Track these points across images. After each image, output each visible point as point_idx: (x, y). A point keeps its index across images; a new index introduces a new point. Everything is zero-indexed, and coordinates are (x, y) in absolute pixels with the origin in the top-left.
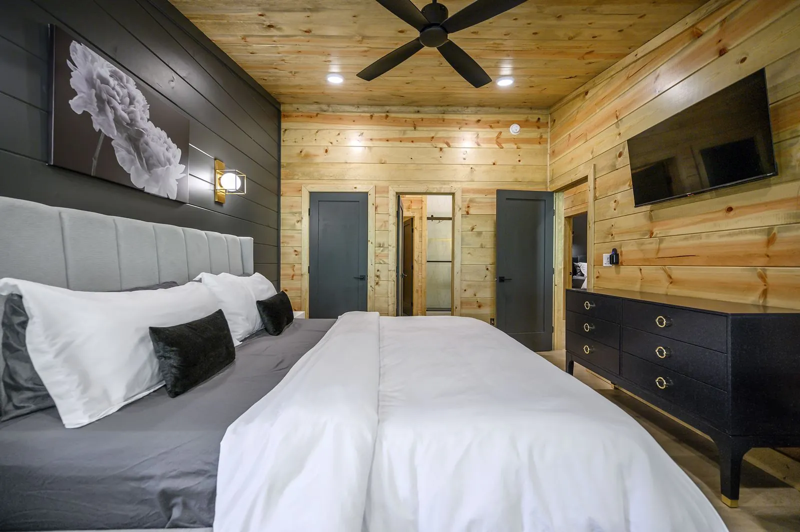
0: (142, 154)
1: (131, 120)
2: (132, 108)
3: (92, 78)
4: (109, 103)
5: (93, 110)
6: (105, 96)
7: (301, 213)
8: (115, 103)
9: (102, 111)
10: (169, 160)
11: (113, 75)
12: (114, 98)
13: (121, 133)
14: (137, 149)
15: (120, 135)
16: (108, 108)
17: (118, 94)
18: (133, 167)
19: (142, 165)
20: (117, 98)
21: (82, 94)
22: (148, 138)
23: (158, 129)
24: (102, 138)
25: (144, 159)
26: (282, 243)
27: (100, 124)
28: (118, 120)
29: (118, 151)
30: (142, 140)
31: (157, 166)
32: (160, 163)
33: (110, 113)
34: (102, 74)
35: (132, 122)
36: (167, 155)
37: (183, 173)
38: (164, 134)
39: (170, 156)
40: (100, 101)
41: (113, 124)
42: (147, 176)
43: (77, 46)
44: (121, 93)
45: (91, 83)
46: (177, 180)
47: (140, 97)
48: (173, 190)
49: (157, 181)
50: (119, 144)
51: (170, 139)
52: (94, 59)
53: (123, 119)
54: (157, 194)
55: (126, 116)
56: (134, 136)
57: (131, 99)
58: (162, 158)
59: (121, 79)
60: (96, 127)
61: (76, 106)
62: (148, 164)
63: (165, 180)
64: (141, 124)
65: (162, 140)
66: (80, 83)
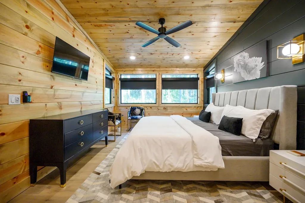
2: (244, 60)
6: (239, 63)
8: (241, 63)
10: (256, 66)
11: (240, 56)
14: (246, 70)
15: (242, 69)
18: (245, 75)
19: (247, 73)
20: (241, 61)
21: (236, 67)
22: (249, 64)
28: (242, 67)
29: (242, 74)
30: (247, 66)
31: (252, 70)
32: (253, 69)
33: (240, 66)
34: (238, 59)
35: (245, 63)
36: (256, 64)
37: (263, 65)
38: (254, 57)
39: (257, 63)
40: (238, 65)
41: (240, 68)
42: (249, 75)
43: (235, 58)
44: (242, 59)
45: (237, 63)
46: (260, 70)
47: (246, 54)
48: (258, 75)
49: (252, 75)
50: (242, 72)
51: (256, 57)
52: (237, 57)
53: (243, 65)
54: (252, 79)
55: (243, 63)
56: (245, 67)
57: (244, 57)
58: (254, 66)
59: (242, 55)
60: (238, 72)
61: (235, 70)
62: (249, 71)
63: (255, 73)
64: (247, 61)
65: (254, 60)
66: (235, 65)
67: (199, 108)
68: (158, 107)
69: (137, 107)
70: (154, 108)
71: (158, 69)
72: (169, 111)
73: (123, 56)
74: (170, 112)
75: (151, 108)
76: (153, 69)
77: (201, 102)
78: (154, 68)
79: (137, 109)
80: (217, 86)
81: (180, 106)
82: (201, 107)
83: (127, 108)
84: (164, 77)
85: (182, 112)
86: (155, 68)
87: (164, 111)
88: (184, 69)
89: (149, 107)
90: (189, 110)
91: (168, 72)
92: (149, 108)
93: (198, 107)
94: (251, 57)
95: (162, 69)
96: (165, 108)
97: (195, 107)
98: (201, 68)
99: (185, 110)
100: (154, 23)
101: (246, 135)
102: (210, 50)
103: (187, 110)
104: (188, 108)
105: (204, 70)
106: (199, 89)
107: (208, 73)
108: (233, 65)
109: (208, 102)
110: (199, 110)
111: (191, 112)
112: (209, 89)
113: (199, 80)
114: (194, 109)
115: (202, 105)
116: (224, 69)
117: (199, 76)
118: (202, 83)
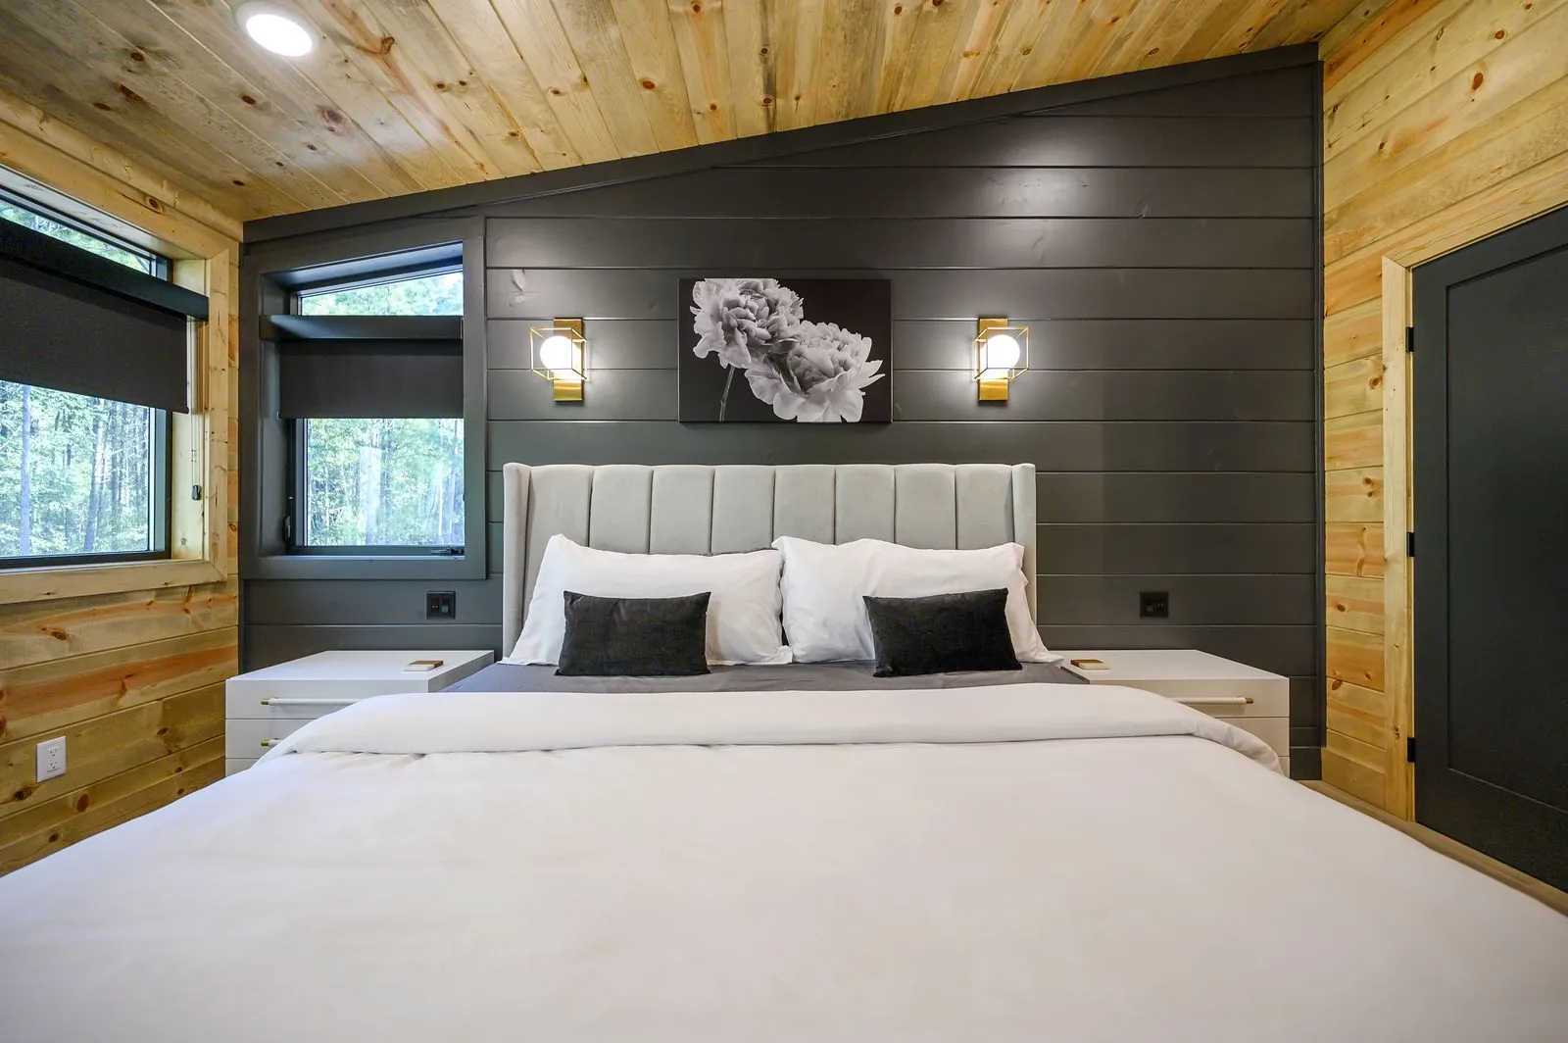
0: (791, 372)
1: (772, 334)
2: (773, 317)
3: (718, 310)
4: (740, 327)
5: (720, 347)
6: (734, 322)
7: (1378, 352)
8: (748, 323)
9: (730, 340)
10: (845, 366)
11: (745, 291)
12: (746, 317)
13: (757, 356)
14: (784, 370)
15: (756, 360)
16: (739, 334)
17: (752, 310)
18: (778, 394)
19: (792, 387)
20: (751, 315)
21: (707, 334)
22: (803, 346)
23: (822, 325)
24: (732, 372)
25: (795, 378)
26: (1330, 458)
27: (728, 359)
28: (753, 345)
29: (753, 382)
30: (791, 353)
31: (821, 380)
32: (826, 374)
33: (741, 339)
34: (730, 298)
35: (775, 335)
36: (840, 356)
37: (876, 373)
38: (833, 328)
39: (845, 355)
40: (729, 330)
41: (746, 350)
42: (801, 400)
43: (700, 285)
44: (757, 307)
45: (717, 316)
46: (862, 390)
47: (787, 296)
48: (854, 406)
49: (820, 402)
50: (757, 373)
51: (845, 330)
52: (719, 287)
53: (761, 337)
54: (821, 421)
55: (765, 332)
56: (778, 354)
57: (773, 306)
58: (830, 365)
59: (756, 289)
60: (724, 364)
61: (700, 351)
62: (805, 383)
63: (835, 396)
64: (788, 332)
65: (829, 339)
66: (703, 323)
67: (206, 596)
77: (223, 540)
80: (488, 413)
82: (219, 585)
93: (194, 588)
94: (813, 314)
97: (164, 591)
98: (226, 211)
102: (506, 132)
103: (60, 636)
104: (67, 618)
105: (247, 248)
106: (202, 408)
107: (291, 291)
108: (688, 320)
109: (290, 542)
110: (206, 617)
111: (123, 653)
112: (298, 421)
113: (203, 318)
114: (153, 614)
115: (228, 568)
116: (581, 318)
117: (191, 278)
118: (231, 356)
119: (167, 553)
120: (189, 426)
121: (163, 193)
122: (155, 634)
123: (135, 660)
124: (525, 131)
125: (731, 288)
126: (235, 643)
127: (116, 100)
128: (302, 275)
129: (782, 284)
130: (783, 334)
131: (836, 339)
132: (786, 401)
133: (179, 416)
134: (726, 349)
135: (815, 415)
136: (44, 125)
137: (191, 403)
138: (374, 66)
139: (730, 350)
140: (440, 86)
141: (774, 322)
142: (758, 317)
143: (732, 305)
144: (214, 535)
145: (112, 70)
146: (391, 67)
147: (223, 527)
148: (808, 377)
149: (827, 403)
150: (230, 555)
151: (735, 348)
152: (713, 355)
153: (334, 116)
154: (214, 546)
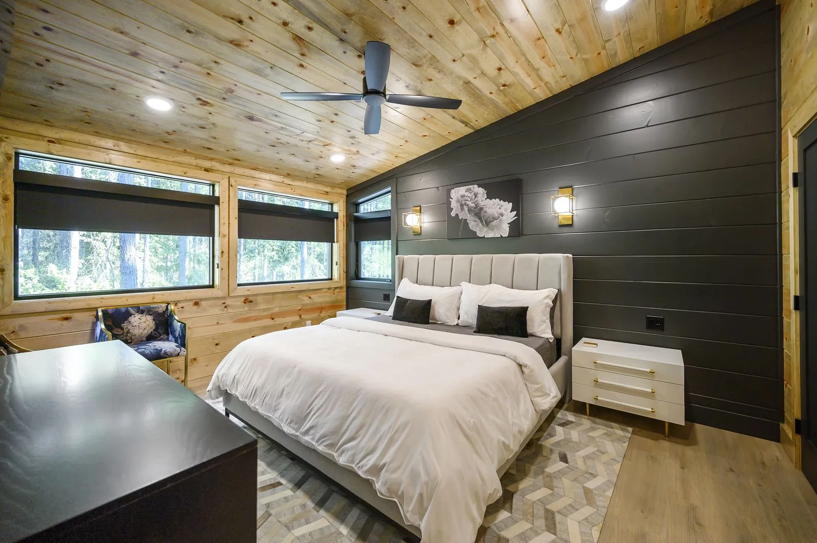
0: (483, 219)
2: (476, 199)
3: (458, 199)
4: (465, 204)
5: (459, 212)
6: (463, 202)
8: (468, 202)
9: (462, 209)
10: (502, 215)
11: (467, 191)
12: (467, 200)
14: (480, 219)
15: (471, 215)
16: (465, 207)
17: (469, 197)
18: (478, 228)
19: (483, 225)
20: (469, 199)
21: (455, 208)
22: (487, 209)
23: (493, 200)
24: (463, 220)
25: (484, 221)
26: (784, 247)
27: (462, 216)
28: (470, 210)
29: (470, 224)
30: (482, 212)
31: (493, 221)
32: (495, 219)
33: (466, 208)
34: (462, 194)
35: (477, 206)
36: (500, 211)
37: (514, 217)
38: (497, 200)
39: (502, 211)
40: (462, 205)
41: (467, 212)
42: (486, 229)
43: (453, 191)
44: (471, 196)
45: (458, 201)
46: (508, 224)
47: (481, 191)
48: (505, 230)
49: (493, 230)
50: (470, 220)
51: (502, 201)
52: (459, 190)
53: (472, 207)
54: (493, 237)
55: (473, 205)
56: (478, 212)
57: (476, 195)
58: (497, 215)
59: (470, 190)
60: (460, 218)
61: (453, 214)
62: (487, 222)
63: (498, 227)
64: (482, 204)
65: (496, 205)
66: (454, 204)
67: (339, 290)
68: (224, 298)
69: (133, 307)
70: (210, 302)
71: (227, 168)
72: (263, 307)
73: (107, 82)
74: (264, 310)
75: (196, 304)
76: (207, 164)
77: (342, 276)
78: (211, 159)
79: (138, 316)
80: (397, 238)
81: (293, 290)
82: (341, 288)
83: (66, 319)
84: (244, 196)
85: (300, 308)
86: (214, 163)
87: (246, 309)
88: (304, 184)
89: (191, 300)
90: (317, 299)
91: (258, 183)
92: (189, 306)
93: (336, 288)
94: (490, 197)
95: (239, 170)
96: (247, 301)
97: (329, 289)
98: (342, 189)
99: (306, 301)
100: (349, 48)
101: (538, 334)
102: (394, 157)
103: (310, 298)
104: (312, 294)
105: (348, 196)
106: (337, 242)
107: (357, 205)
108: (449, 203)
109: (357, 276)
110: (338, 296)
111: (321, 303)
112: (359, 243)
113: (337, 218)
114: (327, 294)
115: (343, 283)
116: (420, 206)
117: (336, 209)
118: (344, 226)
119: (331, 279)
120: (335, 245)
121: (328, 190)
122: (328, 299)
123: (323, 305)
124: (398, 155)
125: (462, 190)
126: (345, 303)
127: (317, 176)
128: (361, 200)
129: (479, 186)
130: (479, 205)
131: (498, 205)
132: (481, 230)
133: (333, 244)
134: (461, 213)
135: (491, 235)
136: (307, 184)
137: (335, 241)
138: (358, 156)
139: (462, 213)
140: (373, 154)
141: (477, 201)
142: (471, 200)
143: (463, 196)
144: (340, 274)
145: (314, 172)
146: (361, 154)
147: (342, 272)
148: (489, 220)
149: (495, 230)
150: (343, 279)
151: (464, 212)
152: (457, 215)
153: (354, 166)
154: (340, 277)
